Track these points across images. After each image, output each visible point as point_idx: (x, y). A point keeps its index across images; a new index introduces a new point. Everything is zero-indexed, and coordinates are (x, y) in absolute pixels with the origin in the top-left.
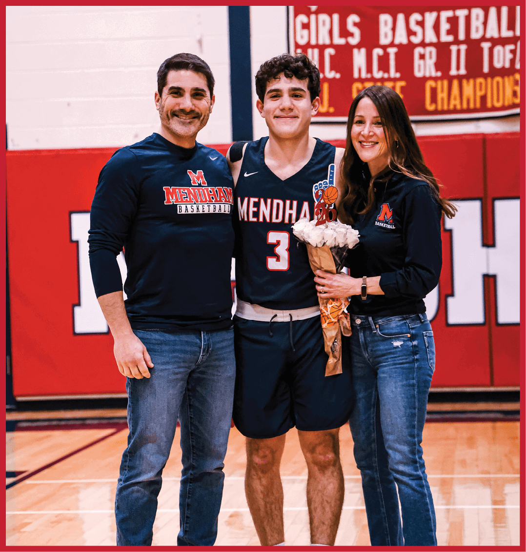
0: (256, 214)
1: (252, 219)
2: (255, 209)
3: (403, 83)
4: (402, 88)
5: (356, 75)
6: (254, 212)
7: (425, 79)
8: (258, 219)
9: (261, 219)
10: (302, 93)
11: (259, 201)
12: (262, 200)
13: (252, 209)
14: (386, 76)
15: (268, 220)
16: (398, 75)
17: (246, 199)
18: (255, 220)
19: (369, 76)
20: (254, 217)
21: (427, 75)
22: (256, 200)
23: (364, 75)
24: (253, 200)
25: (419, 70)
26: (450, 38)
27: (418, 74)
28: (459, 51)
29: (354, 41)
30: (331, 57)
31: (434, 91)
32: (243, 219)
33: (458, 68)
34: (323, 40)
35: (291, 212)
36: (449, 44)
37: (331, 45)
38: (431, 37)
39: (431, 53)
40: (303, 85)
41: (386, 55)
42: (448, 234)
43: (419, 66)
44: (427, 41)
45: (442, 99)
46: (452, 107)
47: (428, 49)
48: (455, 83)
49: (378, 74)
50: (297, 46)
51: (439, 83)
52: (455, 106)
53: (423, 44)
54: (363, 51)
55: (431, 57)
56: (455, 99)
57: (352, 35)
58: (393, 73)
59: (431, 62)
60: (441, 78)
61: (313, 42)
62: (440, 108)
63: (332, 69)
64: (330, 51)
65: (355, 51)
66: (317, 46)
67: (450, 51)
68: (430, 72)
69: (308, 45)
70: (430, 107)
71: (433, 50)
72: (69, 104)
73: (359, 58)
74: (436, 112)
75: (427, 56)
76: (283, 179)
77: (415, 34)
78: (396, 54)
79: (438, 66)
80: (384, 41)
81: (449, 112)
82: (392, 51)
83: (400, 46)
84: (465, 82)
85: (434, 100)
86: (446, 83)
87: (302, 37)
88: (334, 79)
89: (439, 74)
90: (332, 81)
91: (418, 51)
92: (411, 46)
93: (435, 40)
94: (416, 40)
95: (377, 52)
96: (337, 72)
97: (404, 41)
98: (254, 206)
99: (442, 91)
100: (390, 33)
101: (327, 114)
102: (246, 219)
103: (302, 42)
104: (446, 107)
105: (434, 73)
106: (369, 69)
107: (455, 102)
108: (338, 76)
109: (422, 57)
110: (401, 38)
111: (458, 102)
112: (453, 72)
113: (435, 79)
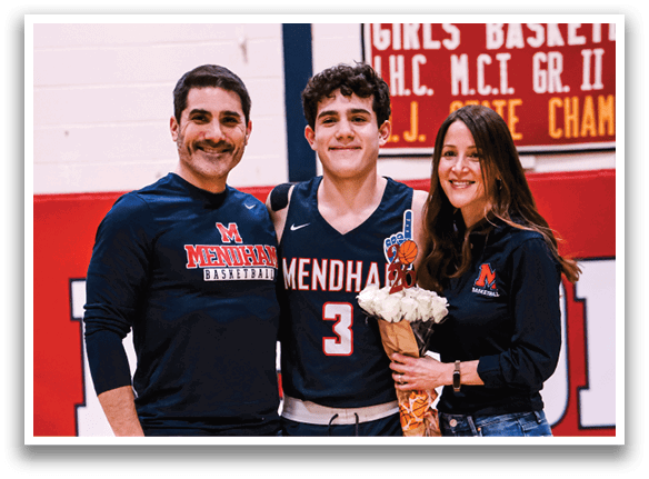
0: (307, 280)
1: (301, 287)
2: (306, 274)
3: (518, 102)
4: (517, 108)
5: (455, 91)
6: (304, 277)
7: (548, 96)
8: (311, 286)
9: (314, 287)
10: (365, 115)
11: (312, 262)
12: (315, 261)
13: (302, 273)
14: (495, 92)
15: (324, 288)
16: (511, 91)
17: (294, 261)
18: (306, 287)
19: (473, 92)
20: (304, 284)
21: (551, 90)
22: (308, 261)
23: (465, 91)
24: (303, 261)
25: (540, 85)
26: (581, 40)
27: (539, 89)
28: (593, 58)
29: (452, 44)
30: (421, 66)
31: (560, 112)
32: (290, 288)
33: (592, 81)
34: (411, 43)
35: (354, 276)
36: (580, 48)
37: (422, 51)
38: (555, 39)
39: (555, 60)
40: (366, 105)
41: (496, 64)
42: (580, 305)
43: (540, 78)
44: (551, 43)
45: (572, 122)
46: (584, 133)
47: (553, 55)
48: (589, 101)
49: (484, 90)
50: (375, 52)
51: (567, 101)
52: (588, 132)
53: (545, 48)
54: (464, 58)
55: (555, 67)
56: (589, 122)
57: (449, 36)
58: (505, 89)
59: (555, 73)
60: (570, 95)
61: (397, 46)
62: (568, 135)
63: (422, 83)
64: (419, 59)
65: (454, 58)
66: (402, 52)
67: (581, 58)
68: (555, 87)
69: (390, 51)
70: (555, 134)
71: (558, 56)
72: (67, 133)
73: (459, 68)
74: (563, 140)
75: (551, 65)
76: (343, 232)
77: (534, 34)
78: (508, 62)
79: (565, 79)
80: (492, 44)
81: (580, 140)
82: (503, 58)
83: (514, 51)
84: (601, 99)
85: (560, 124)
86: (576, 100)
87: (381, 40)
88: (426, 96)
89: (567, 89)
90: (422, 100)
91: (539, 57)
92: (529, 52)
93: (560, 43)
94: (535, 43)
95: (484, 59)
96: (429, 87)
97: (520, 45)
98: (305, 270)
99: (571, 112)
100: (500, 34)
101: (416, 144)
102: (294, 287)
103: (382, 46)
104: (576, 134)
105: (560, 89)
106: (473, 83)
107: (589, 127)
108: (430, 92)
109: (544, 66)
110: (515, 40)
111: (592, 127)
112: (586, 86)
113: (562, 96)
